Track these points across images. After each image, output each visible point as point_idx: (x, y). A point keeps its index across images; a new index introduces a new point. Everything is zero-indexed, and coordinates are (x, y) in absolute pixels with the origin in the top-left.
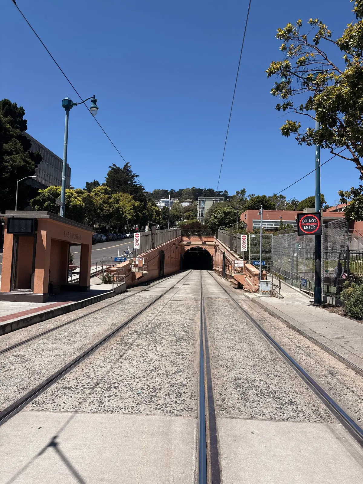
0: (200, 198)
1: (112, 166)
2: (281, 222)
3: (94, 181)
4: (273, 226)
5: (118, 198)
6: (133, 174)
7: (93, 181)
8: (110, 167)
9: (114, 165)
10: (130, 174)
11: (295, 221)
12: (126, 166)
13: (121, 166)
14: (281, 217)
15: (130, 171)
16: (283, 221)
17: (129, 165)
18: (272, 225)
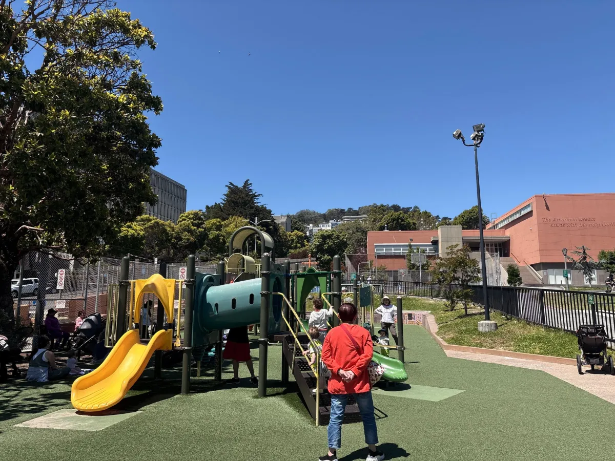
0: (345, 218)
1: (228, 184)
2: (410, 246)
3: (216, 203)
4: (402, 251)
5: (218, 224)
6: (254, 193)
7: (214, 204)
8: (226, 186)
9: (231, 183)
10: (251, 193)
11: (431, 244)
12: (246, 184)
13: (240, 185)
14: (411, 240)
15: (251, 190)
16: (412, 244)
17: (249, 182)
18: (400, 250)
